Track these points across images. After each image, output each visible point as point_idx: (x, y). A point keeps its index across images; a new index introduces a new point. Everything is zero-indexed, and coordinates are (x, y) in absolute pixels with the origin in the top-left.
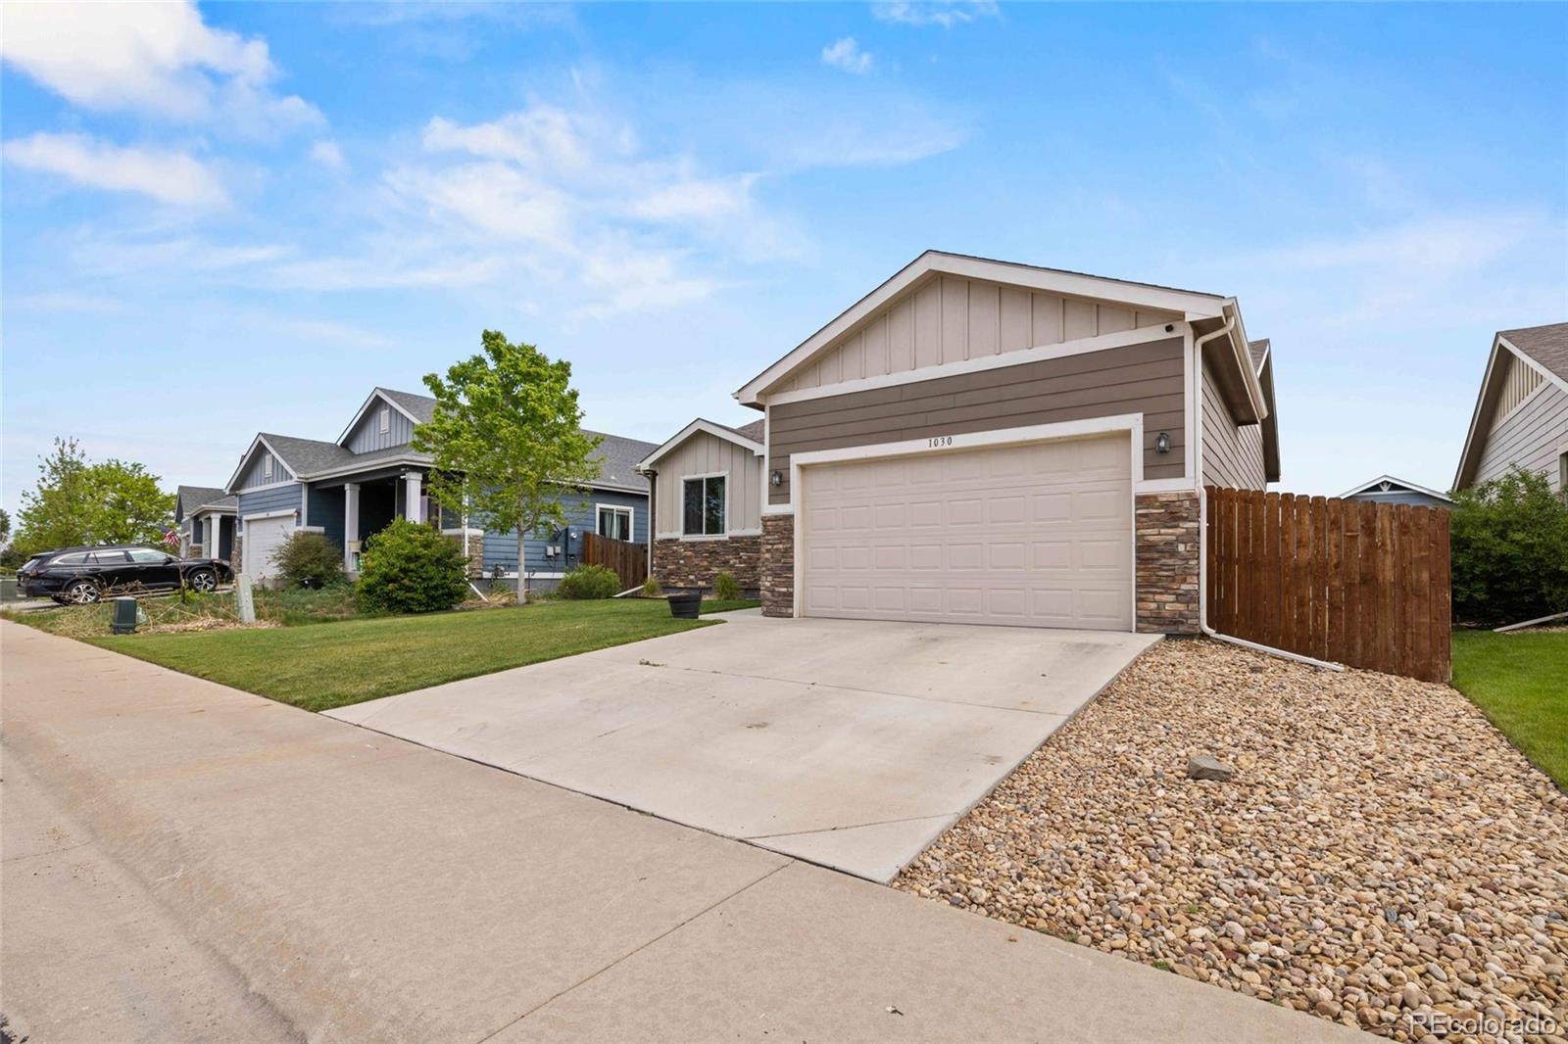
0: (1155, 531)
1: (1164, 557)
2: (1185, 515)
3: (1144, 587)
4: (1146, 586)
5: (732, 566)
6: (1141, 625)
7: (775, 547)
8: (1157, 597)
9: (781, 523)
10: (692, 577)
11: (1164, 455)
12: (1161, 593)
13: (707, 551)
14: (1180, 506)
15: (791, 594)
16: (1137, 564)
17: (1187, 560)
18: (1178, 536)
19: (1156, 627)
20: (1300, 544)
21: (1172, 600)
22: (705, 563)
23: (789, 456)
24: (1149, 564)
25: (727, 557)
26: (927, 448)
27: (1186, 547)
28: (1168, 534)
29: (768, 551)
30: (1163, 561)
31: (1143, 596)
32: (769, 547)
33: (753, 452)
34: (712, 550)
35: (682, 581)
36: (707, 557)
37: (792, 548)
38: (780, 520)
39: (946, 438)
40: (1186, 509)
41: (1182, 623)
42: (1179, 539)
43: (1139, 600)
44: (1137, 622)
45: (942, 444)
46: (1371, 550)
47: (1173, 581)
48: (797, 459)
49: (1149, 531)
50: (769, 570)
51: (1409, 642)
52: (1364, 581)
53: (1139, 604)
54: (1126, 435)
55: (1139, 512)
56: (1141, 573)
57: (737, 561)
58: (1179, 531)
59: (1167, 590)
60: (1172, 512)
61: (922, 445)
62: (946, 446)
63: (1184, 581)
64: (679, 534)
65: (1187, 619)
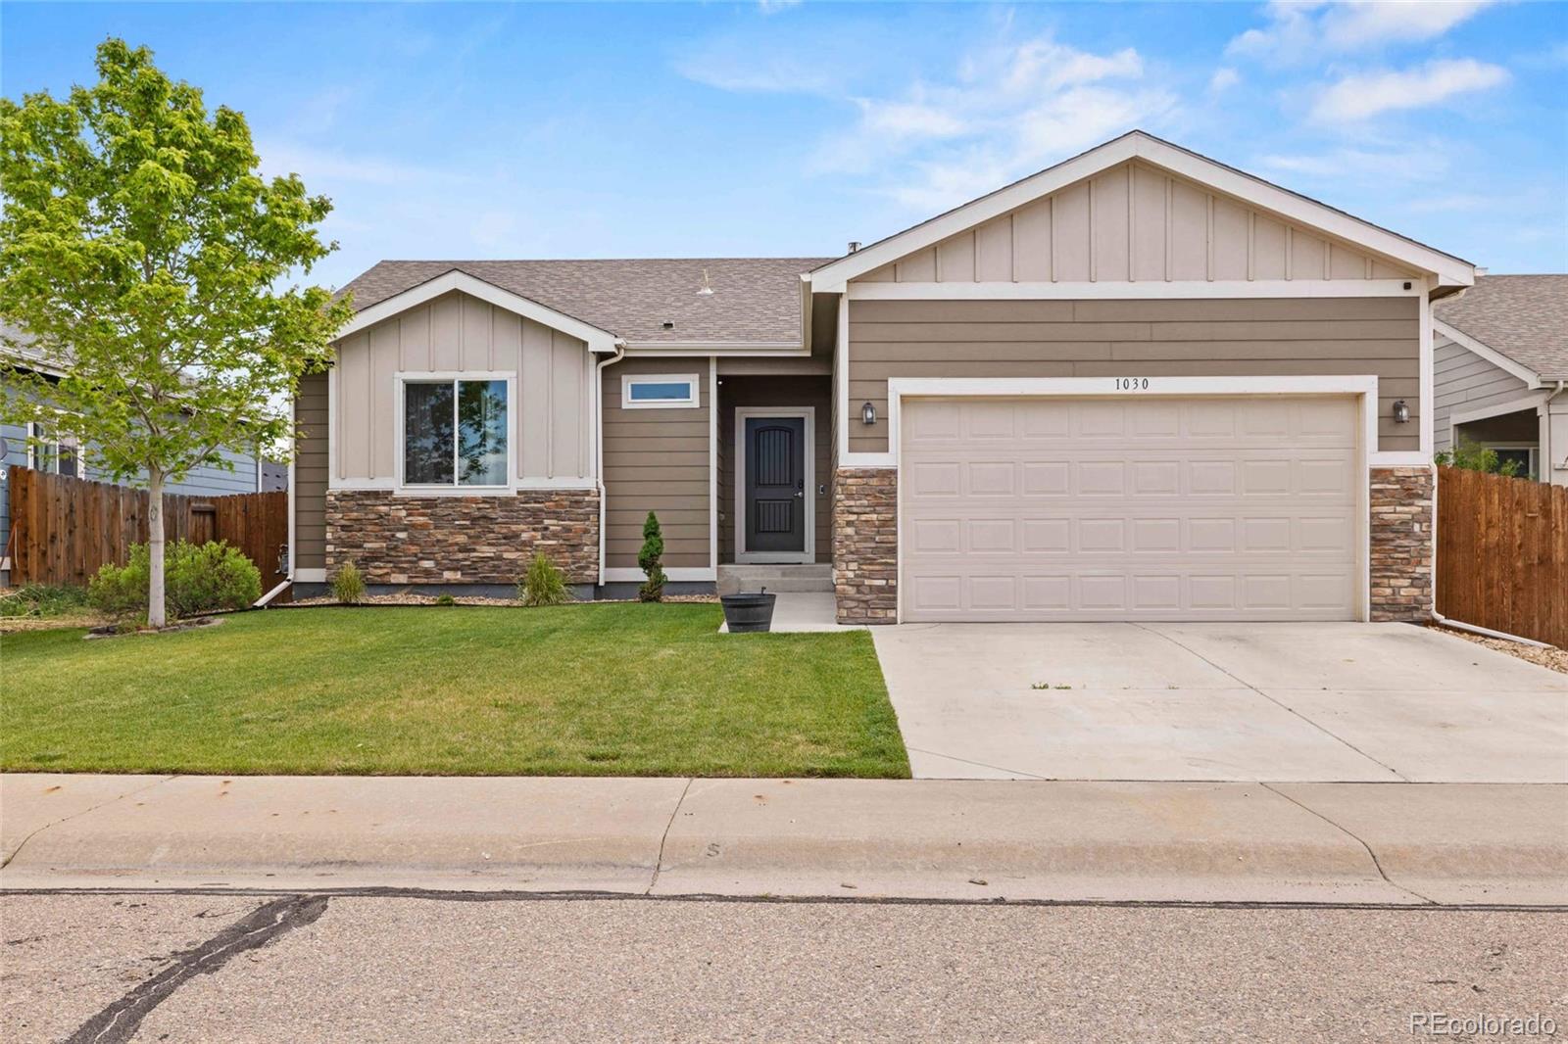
0: (1390, 509)
1: (1399, 538)
2: (1420, 492)
3: (1378, 570)
4: (1381, 569)
5: (529, 543)
6: (1375, 613)
7: (863, 517)
8: (1393, 582)
9: (874, 482)
10: (428, 564)
11: (1398, 423)
12: (1396, 577)
13: (465, 515)
14: (1416, 482)
15: (893, 589)
16: (1371, 545)
17: (1422, 541)
18: (1413, 515)
19: (1391, 615)
20: (1490, 524)
21: (1407, 584)
22: (462, 539)
23: (887, 381)
24: (1385, 545)
25: (514, 527)
26: (1115, 391)
27: (1421, 527)
28: (1404, 512)
29: (849, 524)
30: (1398, 542)
31: (1378, 581)
32: (853, 517)
33: (585, 344)
34: (477, 513)
35: (403, 571)
36: (463, 527)
37: (894, 519)
38: (873, 476)
39: (1140, 380)
40: (1422, 486)
41: (1417, 609)
42: (1415, 519)
43: (1374, 585)
44: (1372, 609)
45: (1134, 386)
46: (1548, 531)
47: (1409, 564)
48: (898, 386)
49: (1385, 509)
50: (852, 553)
52: (1542, 562)
53: (1373, 589)
54: (1358, 398)
55: (1375, 487)
56: (1376, 556)
57: (539, 535)
58: (1415, 510)
59: (1402, 574)
60: (1407, 489)
61: (1106, 385)
62: (1140, 390)
63: (1419, 563)
64: (395, 482)
65: (1422, 604)
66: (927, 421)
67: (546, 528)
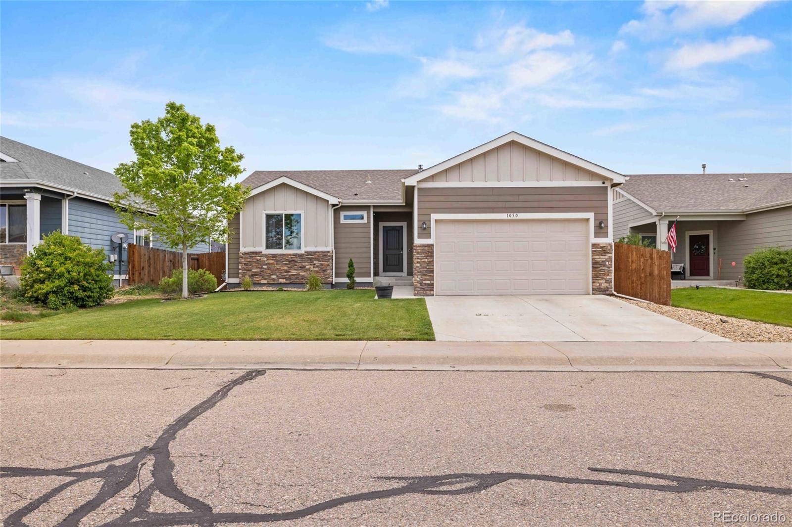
0: (598, 257)
2: (608, 251)
3: (595, 278)
4: (595, 277)
5: (309, 269)
6: (594, 292)
7: (423, 260)
8: (599, 281)
9: (426, 248)
10: (274, 277)
11: (601, 228)
13: (287, 260)
14: (607, 248)
15: (433, 284)
16: (592, 269)
17: (609, 267)
18: (606, 259)
19: (599, 292)
20: (632, 262)
21: (604, 282)
22: (285, 268)
23: (430, 215)
24: (597, 269)
26: (506, 218)
27: (608, 263)
28: (603, 258)
29: (418, 262)
30: (601, 268)
31: (595, 281)
32: (419, 260)
34: (291, 259)
35: (265, 279)
36: (286, 264)
37: (433, 261)
38: (426, 247)
39: (515, 214)
40: (609, 249)
41: (607, 290)
42: (606, 260)
43: (593, 282)
44: (592, 290)
45: (513, 216)
46: (652, 264)
47: (605, 275)
48: (434, 217)
49: (597, 257)
50: (419, 272)
51: (661, 294)
52: (650, 275)
53: (593, 284)
54: (588, 220)
55: (593, 250)
56: (594, 273)
57: (312, 267)
58: (606, 257)
59: (602, 279)
60: (604, 251)
61: (504, 216)
62: (515, 218)
63: (608, 275)
64: (262, 249)
65: (609, 289)
66: (444, 228)
67: (315, 264)
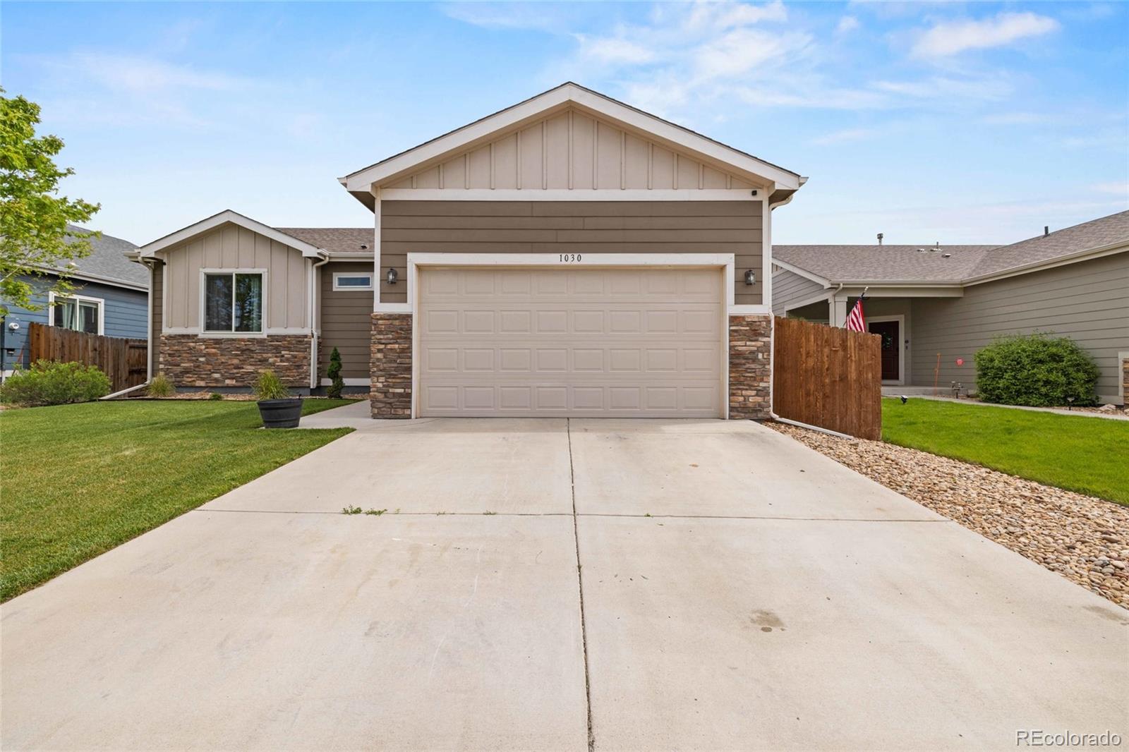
0: (743, 343)
1: (749, 363)
2: (761, 332)
3: (735, 385)
4: (736, 384)
5: (273, 364)
6: (732, 414)
7: (389, 347)
8: (744, 392)
9: (397, 323)
10: (217, 376)
11: (749, 286)
12: (747, 390)
13: (238, 349)
14: (759, 325)
15: (409, 395)
16: (730, 367)
17: (763, 365)
18: (758, 347)
19: (741, 415)
20: (808, 354)
21: (754, 394)
22: (236, 361)
23: (406, 255)
24: (738, 367)
25: (265, 355)
26: (559, 263)
27: (763, 356)
28: (752, 345)
29: (380, 351)
30: (748, 366)
31: (734, 392)
32: (382, 347)
33: (302, 252)
34: (244, 348)
35: (203, 379)
36: (237, 355)
37: (410, 348)
38: (396, 319)
39: (576, 256)
40: (764, 327)
41: (760, 411)
42: (759, 350)
43: (731, 395)
44: (730, 411)
45: (572, 260)
46: (845, 359)
47: (755, 380)
48: (414, 259)
49: (739, 343)
50: (381, 370)
51: (862, 417)
52: (841, 380)
53: (731, 398)
54: (722, 269)
55: (732, 328)
56: (732, 375)
57: (278, 360)
58: (759, 344)
59: (750, 387)
60: (754, 329)
61: (553, 259)
62: (576, 262)
63: (762, 380)
64: (199, 329)
65: (762, 408)
66: (434, 282)
67: (283, 356)
